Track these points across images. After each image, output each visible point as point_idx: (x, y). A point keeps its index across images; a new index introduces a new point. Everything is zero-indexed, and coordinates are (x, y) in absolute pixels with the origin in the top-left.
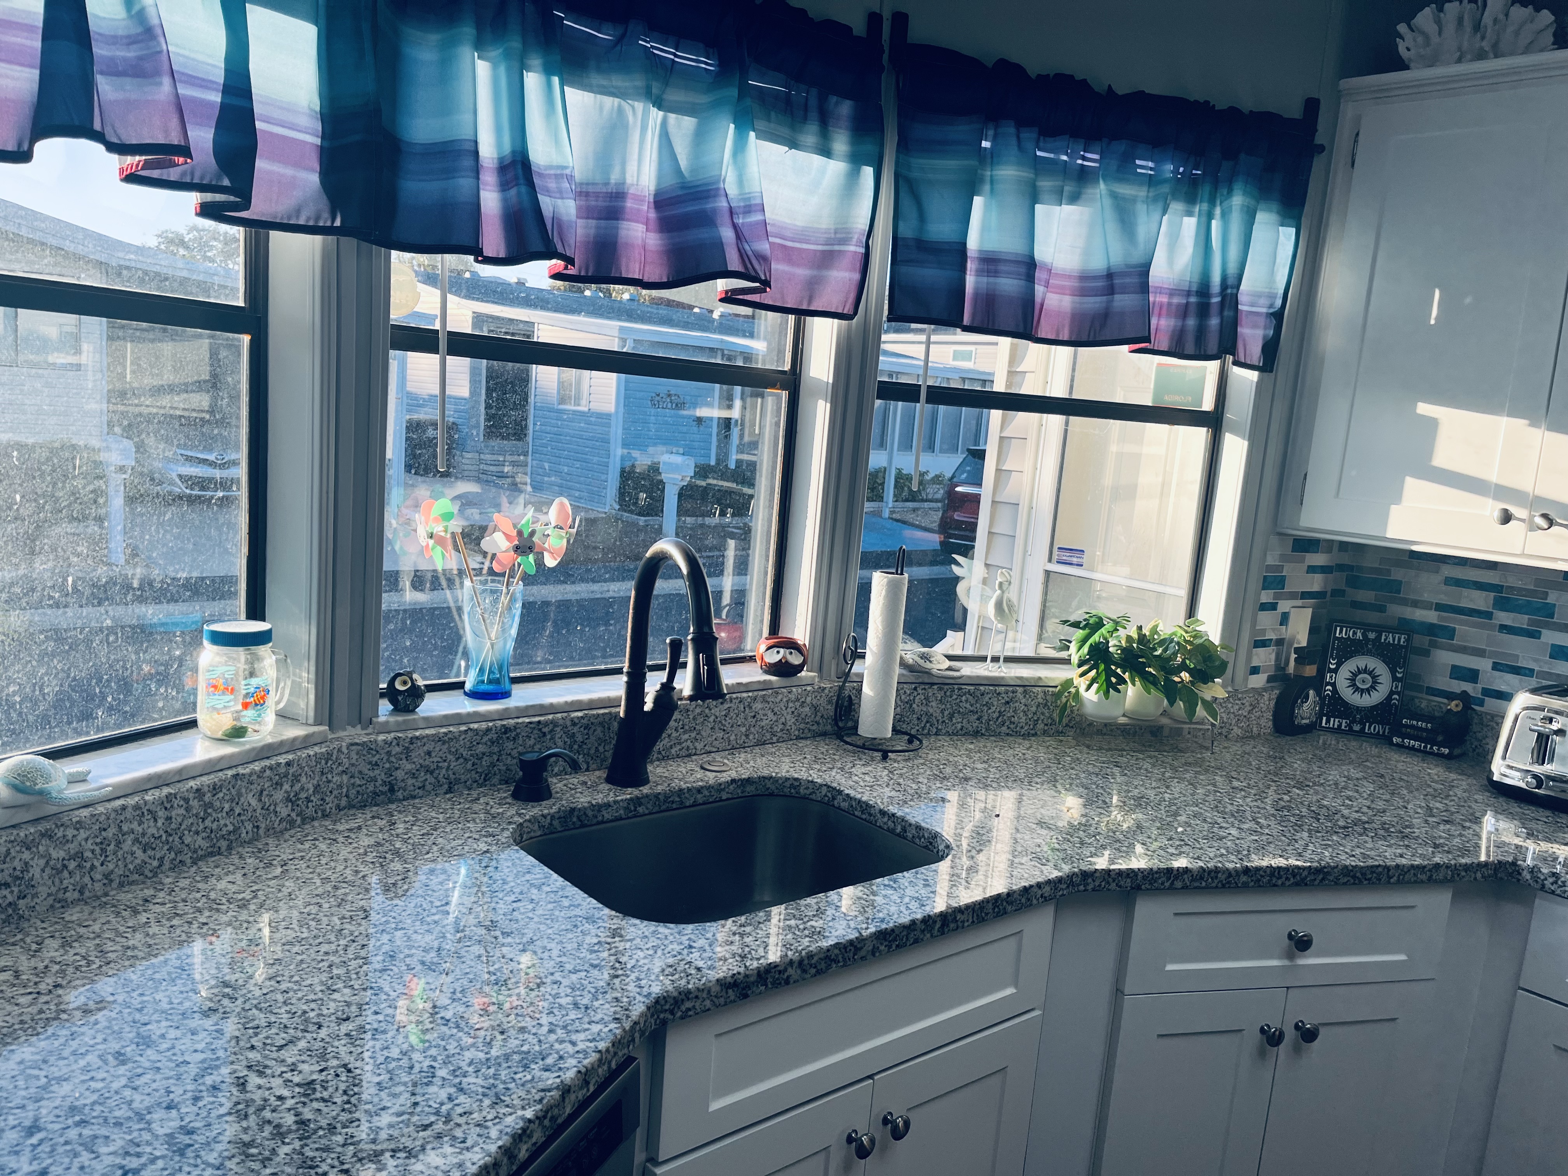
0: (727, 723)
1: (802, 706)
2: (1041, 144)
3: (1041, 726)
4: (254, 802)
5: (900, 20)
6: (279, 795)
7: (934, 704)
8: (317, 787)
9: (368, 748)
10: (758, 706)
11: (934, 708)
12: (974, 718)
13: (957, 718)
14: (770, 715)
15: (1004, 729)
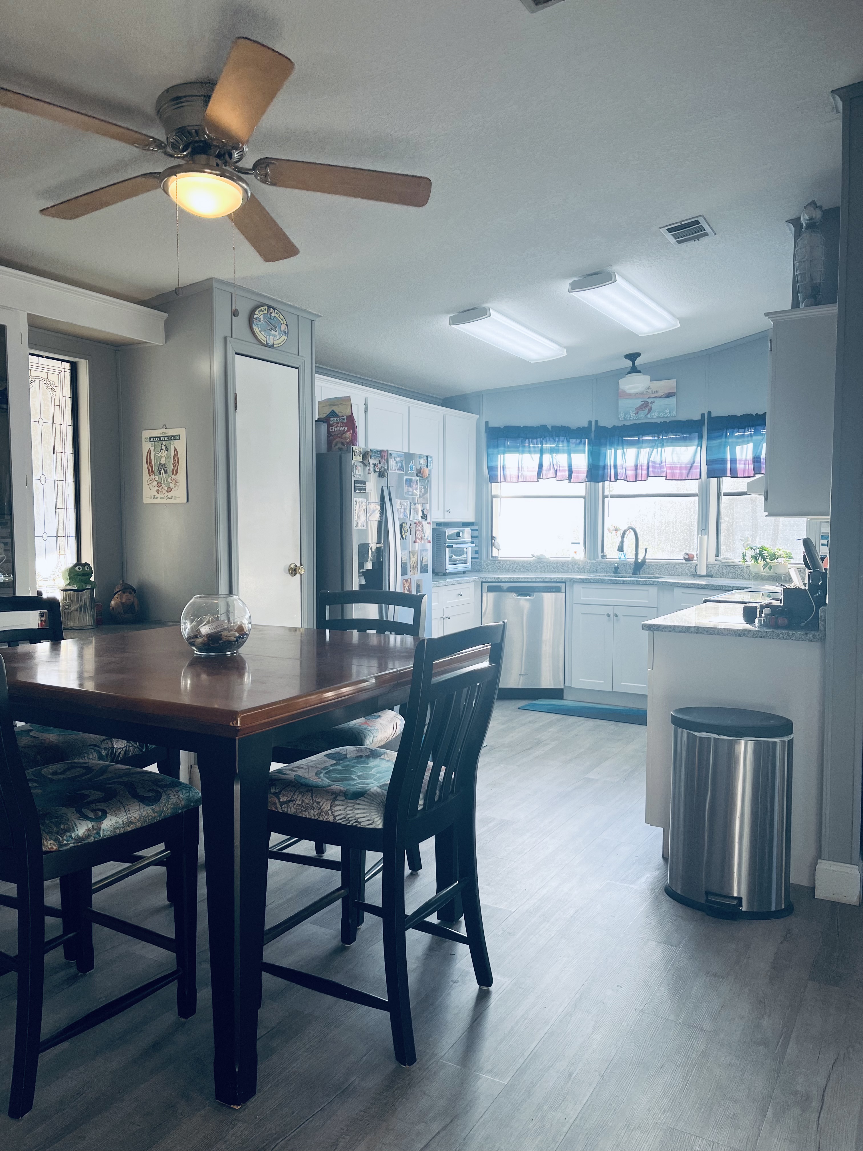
0: (669, 569)
1: (691, 568)
2: (739, 431)
3: (751, 577)
4: (571, 566)
5: (710, 413)
6: (576, 567)
7: (724, 570)
8: (583, 567)
9: (593, 563)
10: (677, 567)
11: (724, 571)
12: (734, 574)
13: (730, 574)
14: (681, 569)
15: (741, 577)
